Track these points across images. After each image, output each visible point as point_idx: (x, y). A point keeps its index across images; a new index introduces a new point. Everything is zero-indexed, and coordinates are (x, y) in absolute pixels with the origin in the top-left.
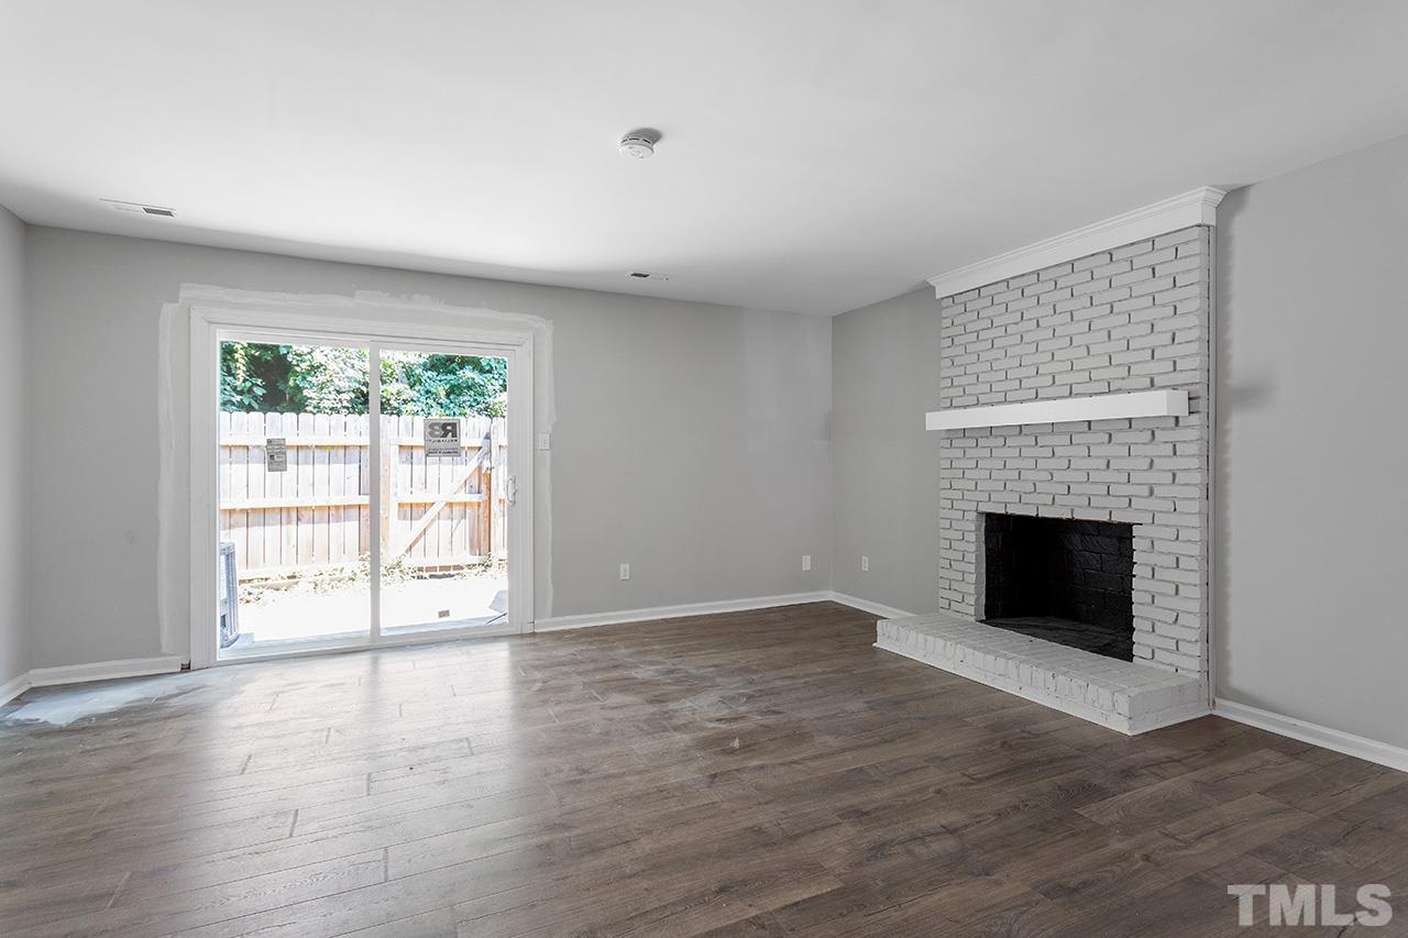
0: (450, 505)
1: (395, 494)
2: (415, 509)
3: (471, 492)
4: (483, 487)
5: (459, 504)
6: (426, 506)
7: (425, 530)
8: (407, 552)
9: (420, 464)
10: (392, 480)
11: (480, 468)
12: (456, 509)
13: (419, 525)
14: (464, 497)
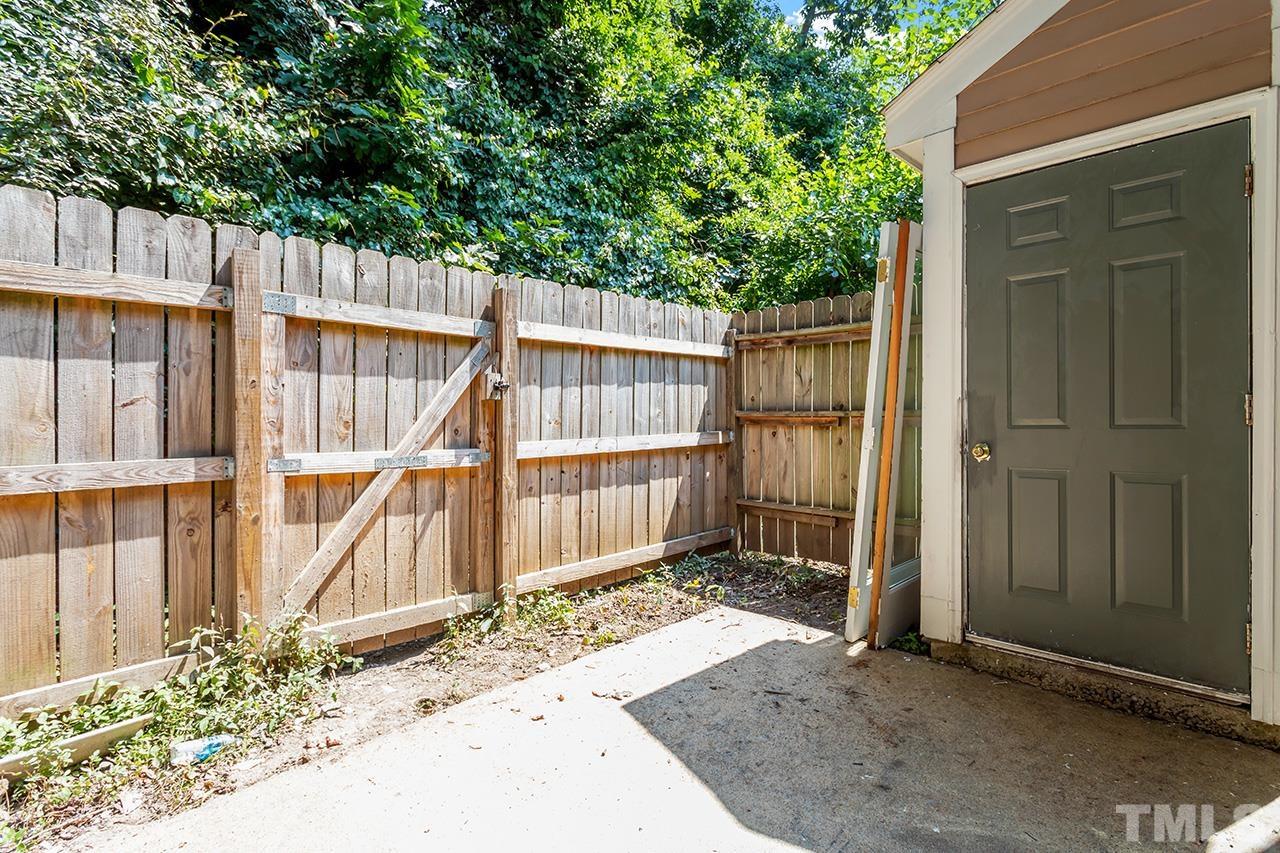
0: (412, 477)
1: (278, 452)
2: (328, 493)
3: (454, 445)
4: (483, 432)
5: (430, 473)
6: (354, 484)
7: (353, 547)
8: (308, 607)
9: (338, 373)
10: (268, 412)
11: (475, 385)
12: (426, 487)
13: (337, 534)
14: (441, 457)
